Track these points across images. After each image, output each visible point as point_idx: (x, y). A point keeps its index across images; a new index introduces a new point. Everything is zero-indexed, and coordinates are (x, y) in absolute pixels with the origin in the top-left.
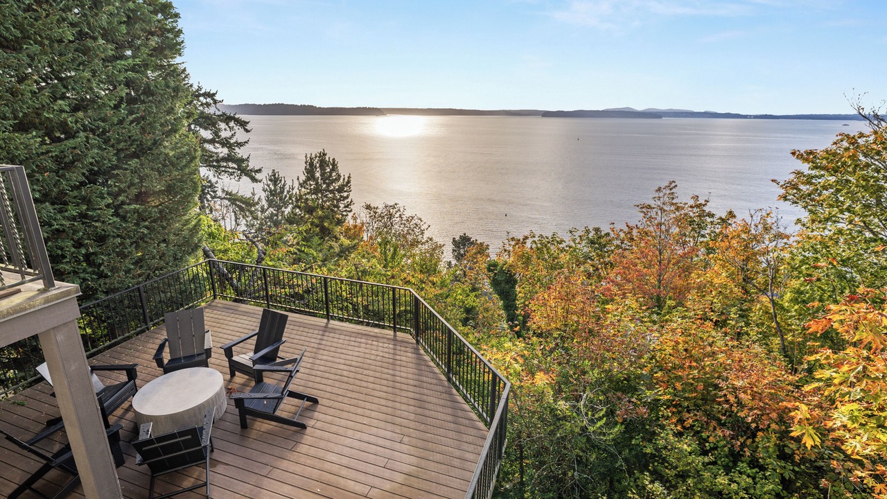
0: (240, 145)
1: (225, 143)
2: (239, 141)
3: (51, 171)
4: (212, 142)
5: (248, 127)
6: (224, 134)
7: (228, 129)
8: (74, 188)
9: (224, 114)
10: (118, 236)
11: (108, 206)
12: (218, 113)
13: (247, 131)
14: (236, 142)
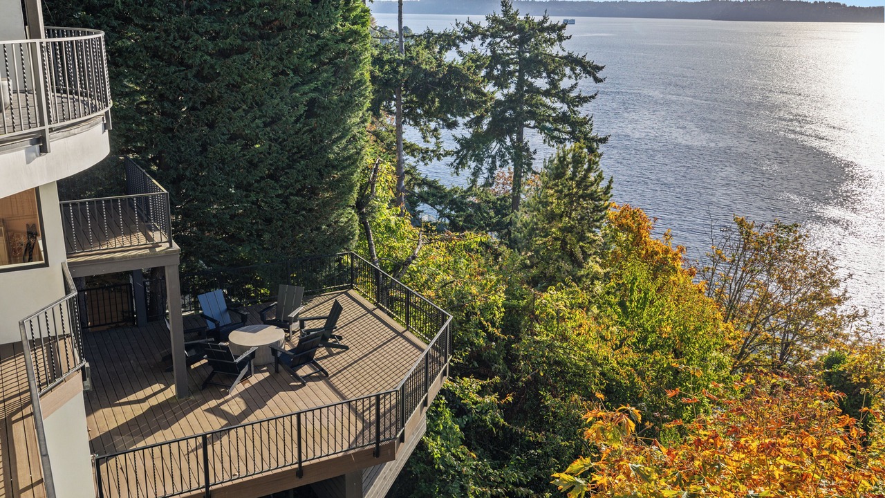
0: (582, 100)
1: (563, 96)
2: (583, 95)
3: (244, 168)
4: (547, 93)
5: (600, 75)
6: (565, 84)
7: (573, 76)
8: (257, 181)
9: (570, 55)
10: (281, 220)
11: (278, 196)
12: (561, 54)
13: (597, 80)
14: (578, 97)
